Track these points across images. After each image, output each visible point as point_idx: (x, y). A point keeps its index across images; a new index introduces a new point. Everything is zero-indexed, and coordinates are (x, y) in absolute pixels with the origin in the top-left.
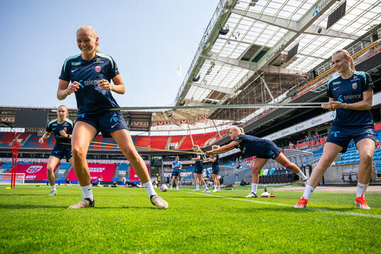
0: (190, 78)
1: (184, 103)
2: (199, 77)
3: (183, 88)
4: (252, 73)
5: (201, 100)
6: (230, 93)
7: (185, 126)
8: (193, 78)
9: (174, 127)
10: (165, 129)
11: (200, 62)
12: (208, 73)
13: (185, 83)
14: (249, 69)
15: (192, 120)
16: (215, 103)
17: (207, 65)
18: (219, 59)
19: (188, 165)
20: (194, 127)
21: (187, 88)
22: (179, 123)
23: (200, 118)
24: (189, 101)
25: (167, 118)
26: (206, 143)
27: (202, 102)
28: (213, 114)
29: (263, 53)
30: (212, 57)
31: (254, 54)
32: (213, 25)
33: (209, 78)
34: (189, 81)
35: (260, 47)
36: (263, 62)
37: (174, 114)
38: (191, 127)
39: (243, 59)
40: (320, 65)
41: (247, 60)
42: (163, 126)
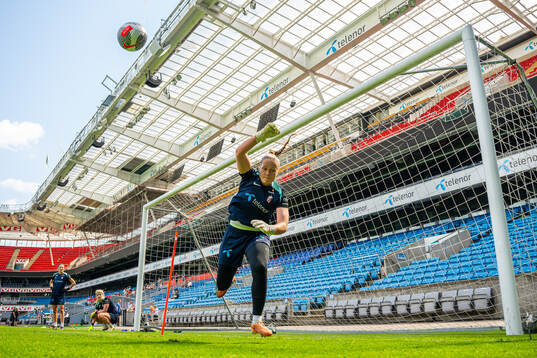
0: (56, 178)
1: (45, 206)
2: (67, 181)
3: (44, 188)
4: (133, 187)
5: (70, 204)
6: (107, 203)
7: (43, 235)
8: (59, 182)
9: (26, 235)
10: (11, 237)
11: (70, 166)
12: (79, 178)
13: (48, 184)
14: (130, 181)
15: (55, 228)
16: (89, 211)
17: (78, 170)
18: (94, 166)
19: (42, 294)
20: (56, 237)
21: (50, 190)
22: (34, 230)
23: (67, 227)
24: (52, 204)
25: (16, 222)
26: (72, 263)
27: (71, 207)
28: (84, 225)
29: (147, 167)
30: (85, 163)
31: (136, 167)
32: (86, 133)
33: (80, 185)
34: (53, 182)
35: (142, 161)
36: (147, 176)
37: (28, 217)
38: (52, 237)
39: (123, 169)
40: (214, 187)
41: (129, 171)
42: (9, 233)
